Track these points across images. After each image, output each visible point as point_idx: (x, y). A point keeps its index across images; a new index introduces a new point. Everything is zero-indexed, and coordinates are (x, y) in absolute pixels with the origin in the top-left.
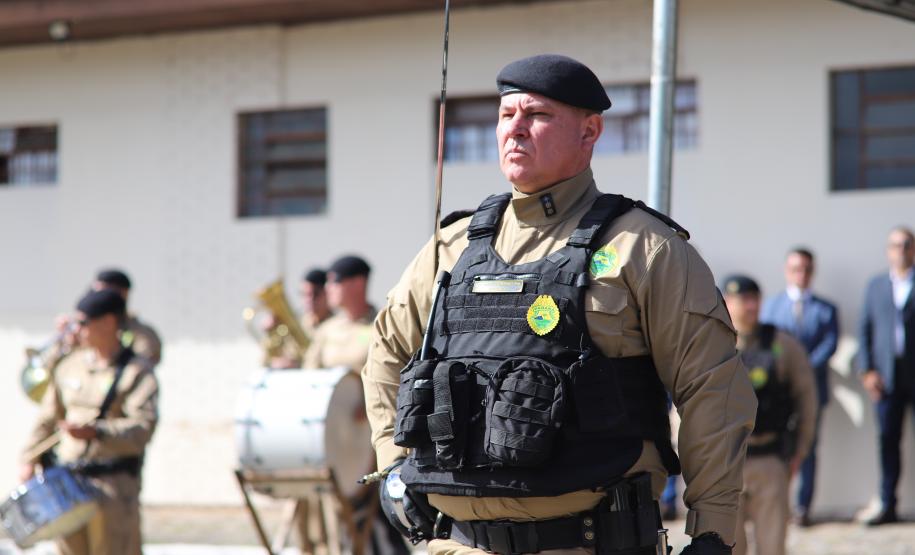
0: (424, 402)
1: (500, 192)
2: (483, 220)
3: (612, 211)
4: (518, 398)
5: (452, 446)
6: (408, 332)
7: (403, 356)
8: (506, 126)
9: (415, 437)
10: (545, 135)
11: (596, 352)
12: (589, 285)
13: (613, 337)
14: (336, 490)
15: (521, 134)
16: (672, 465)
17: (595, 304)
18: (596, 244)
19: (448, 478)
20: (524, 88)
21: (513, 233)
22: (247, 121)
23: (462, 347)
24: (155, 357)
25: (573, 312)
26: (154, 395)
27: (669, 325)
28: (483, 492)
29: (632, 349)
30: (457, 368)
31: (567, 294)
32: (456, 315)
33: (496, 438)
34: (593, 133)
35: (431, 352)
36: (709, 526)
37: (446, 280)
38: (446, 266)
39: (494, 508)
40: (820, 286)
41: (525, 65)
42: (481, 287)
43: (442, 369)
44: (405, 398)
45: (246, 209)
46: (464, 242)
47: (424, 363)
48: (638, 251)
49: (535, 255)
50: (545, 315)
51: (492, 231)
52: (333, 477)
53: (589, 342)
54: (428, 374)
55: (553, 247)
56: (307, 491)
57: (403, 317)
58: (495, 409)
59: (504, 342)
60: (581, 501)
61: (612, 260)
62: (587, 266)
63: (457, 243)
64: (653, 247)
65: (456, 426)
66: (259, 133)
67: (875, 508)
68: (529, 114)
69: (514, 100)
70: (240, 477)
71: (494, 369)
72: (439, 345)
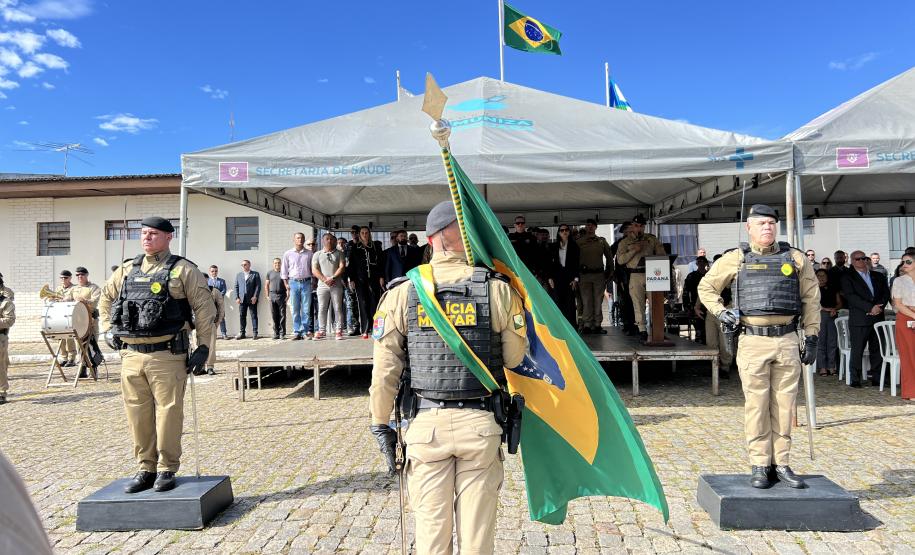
0: (120, 311)
1: (142, 253)
2: (137, 261)
3: (174, 260)
4: (149, 311)
5: (129, 324)
6: (113, 293)
7: (112, 300)
8: (144, 236)
9: (118, 322)
10: (156, 239)
11: (171, 298)
12: (169, 280)
13: (176, 293)
14: (76, 336)
15: (149, 239)
16: (193, 327)
17: (171, 285)
18: (171, 269)
19: (127, 333)
20: (149, 226)
21: (146, 265)
22: (40, 225)
23: (131, 296)
24: (12, 298)
25: (165, 287)
26: (13, 311)
27: (192, 291)
28: (138, 336)
29: (182, 296)
30: (130, 303)
31: (163, 282)
32: (129, 287)
33: (142, 321)
34: (170, 239)
35: (121, 298)
36: (203, 342)
37: (126, 278)
38: (125, 274)
39: (141, 340)
40: (219, 276)
41: (147, 220)
42: (137, 280)
43: (125, 303)
44: (114, 311)
45: (40, 254)
46: (131, 267)
47: (120, 301)
48: (183, 271)
49: (153, 271)
50: (157, 288)
51: (140, 264)
52: (75, 332)
53: (169, 295)
54: (121, 304)
55: (159, 269)
56: (66, 337)
57: (112, 289)
58: (142, 314)
59: (145, 295)
60: (168, 337)
61: (176, 272)
62: (169, 275)
63: (129, 268)
64: (187, 271)
65: (130, 319)
66: (46, 229)
67: (239, 334)
68: (151, 233)
69: (146, 229)
70: (42, 333)
71: (141, 303)
72: (124, 296)
